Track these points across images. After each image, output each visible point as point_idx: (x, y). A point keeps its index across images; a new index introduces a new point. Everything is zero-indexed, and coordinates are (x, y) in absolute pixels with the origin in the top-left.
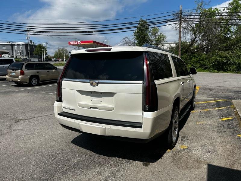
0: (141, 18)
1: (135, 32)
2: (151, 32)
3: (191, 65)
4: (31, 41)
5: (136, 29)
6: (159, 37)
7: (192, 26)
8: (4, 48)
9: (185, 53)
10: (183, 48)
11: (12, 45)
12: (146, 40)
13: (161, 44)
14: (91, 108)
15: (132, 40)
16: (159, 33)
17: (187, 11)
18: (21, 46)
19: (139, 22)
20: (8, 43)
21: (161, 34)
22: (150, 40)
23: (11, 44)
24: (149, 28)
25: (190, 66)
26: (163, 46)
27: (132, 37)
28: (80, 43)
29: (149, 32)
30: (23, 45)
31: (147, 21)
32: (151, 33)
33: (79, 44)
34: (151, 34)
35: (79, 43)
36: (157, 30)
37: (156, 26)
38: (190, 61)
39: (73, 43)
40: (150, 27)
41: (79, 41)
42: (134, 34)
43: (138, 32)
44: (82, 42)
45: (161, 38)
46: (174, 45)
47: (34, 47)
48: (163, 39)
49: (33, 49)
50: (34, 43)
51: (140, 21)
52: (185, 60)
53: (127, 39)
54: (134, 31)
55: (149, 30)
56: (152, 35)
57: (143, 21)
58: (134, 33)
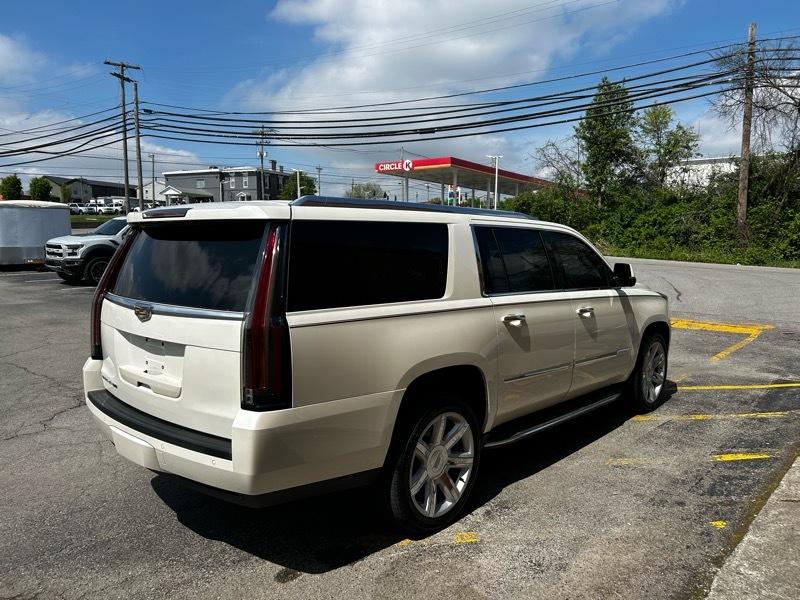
0: (603, 75)
1: (581, 124)
2: (642, 122)
3: (788, 240)
4: (274, 163)
5: (583, 114)
6: (669, 142)
7: (793, 98)
8: (201, 184)
9: (765, 196)
10: (760, 178)
11: (223, 176)
12: (620, 153)
13: (679, 163)
14: (140, 384)
15: (570, 154)
16: (672, 127)
17: (774, 45)
18: (245, 179)
19: (596, 91)
20: (213, 170)
21: (680, 127)
22: (635, 150)
23: (220, 173)
24: (632, 111)
25: (783, 246)
26: (685, 171)
27: (572, 143)
28: (411, 165)
29: (633, 124)
30: (250, 174)
31: (627, 85)
32: (642, 127)
33: (408, 169)
34: (639, 129)
35: (407, 165)
36: (666, 114)
37: (660, 100)
38: (786, 227)
39: (387, 167)
40: (637, 105)
41: (408, 161)
42: (575, 133)
43: (590, 127)
44: (416, 163)
45: (677, 142)
46: (729, 168)
47: (281, 182)
48: (687, 147)
49: (278, 186)
50: (281, 167)
51: (600, 87)
52: (762, 222)
53: (551, 151)
54: (577, 124)
55: (634, 115)
56: (646, 131)
57: (609, 86)
58: (577, 130)
